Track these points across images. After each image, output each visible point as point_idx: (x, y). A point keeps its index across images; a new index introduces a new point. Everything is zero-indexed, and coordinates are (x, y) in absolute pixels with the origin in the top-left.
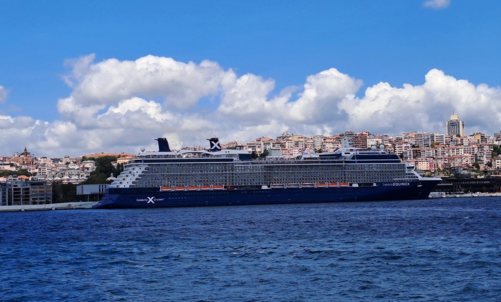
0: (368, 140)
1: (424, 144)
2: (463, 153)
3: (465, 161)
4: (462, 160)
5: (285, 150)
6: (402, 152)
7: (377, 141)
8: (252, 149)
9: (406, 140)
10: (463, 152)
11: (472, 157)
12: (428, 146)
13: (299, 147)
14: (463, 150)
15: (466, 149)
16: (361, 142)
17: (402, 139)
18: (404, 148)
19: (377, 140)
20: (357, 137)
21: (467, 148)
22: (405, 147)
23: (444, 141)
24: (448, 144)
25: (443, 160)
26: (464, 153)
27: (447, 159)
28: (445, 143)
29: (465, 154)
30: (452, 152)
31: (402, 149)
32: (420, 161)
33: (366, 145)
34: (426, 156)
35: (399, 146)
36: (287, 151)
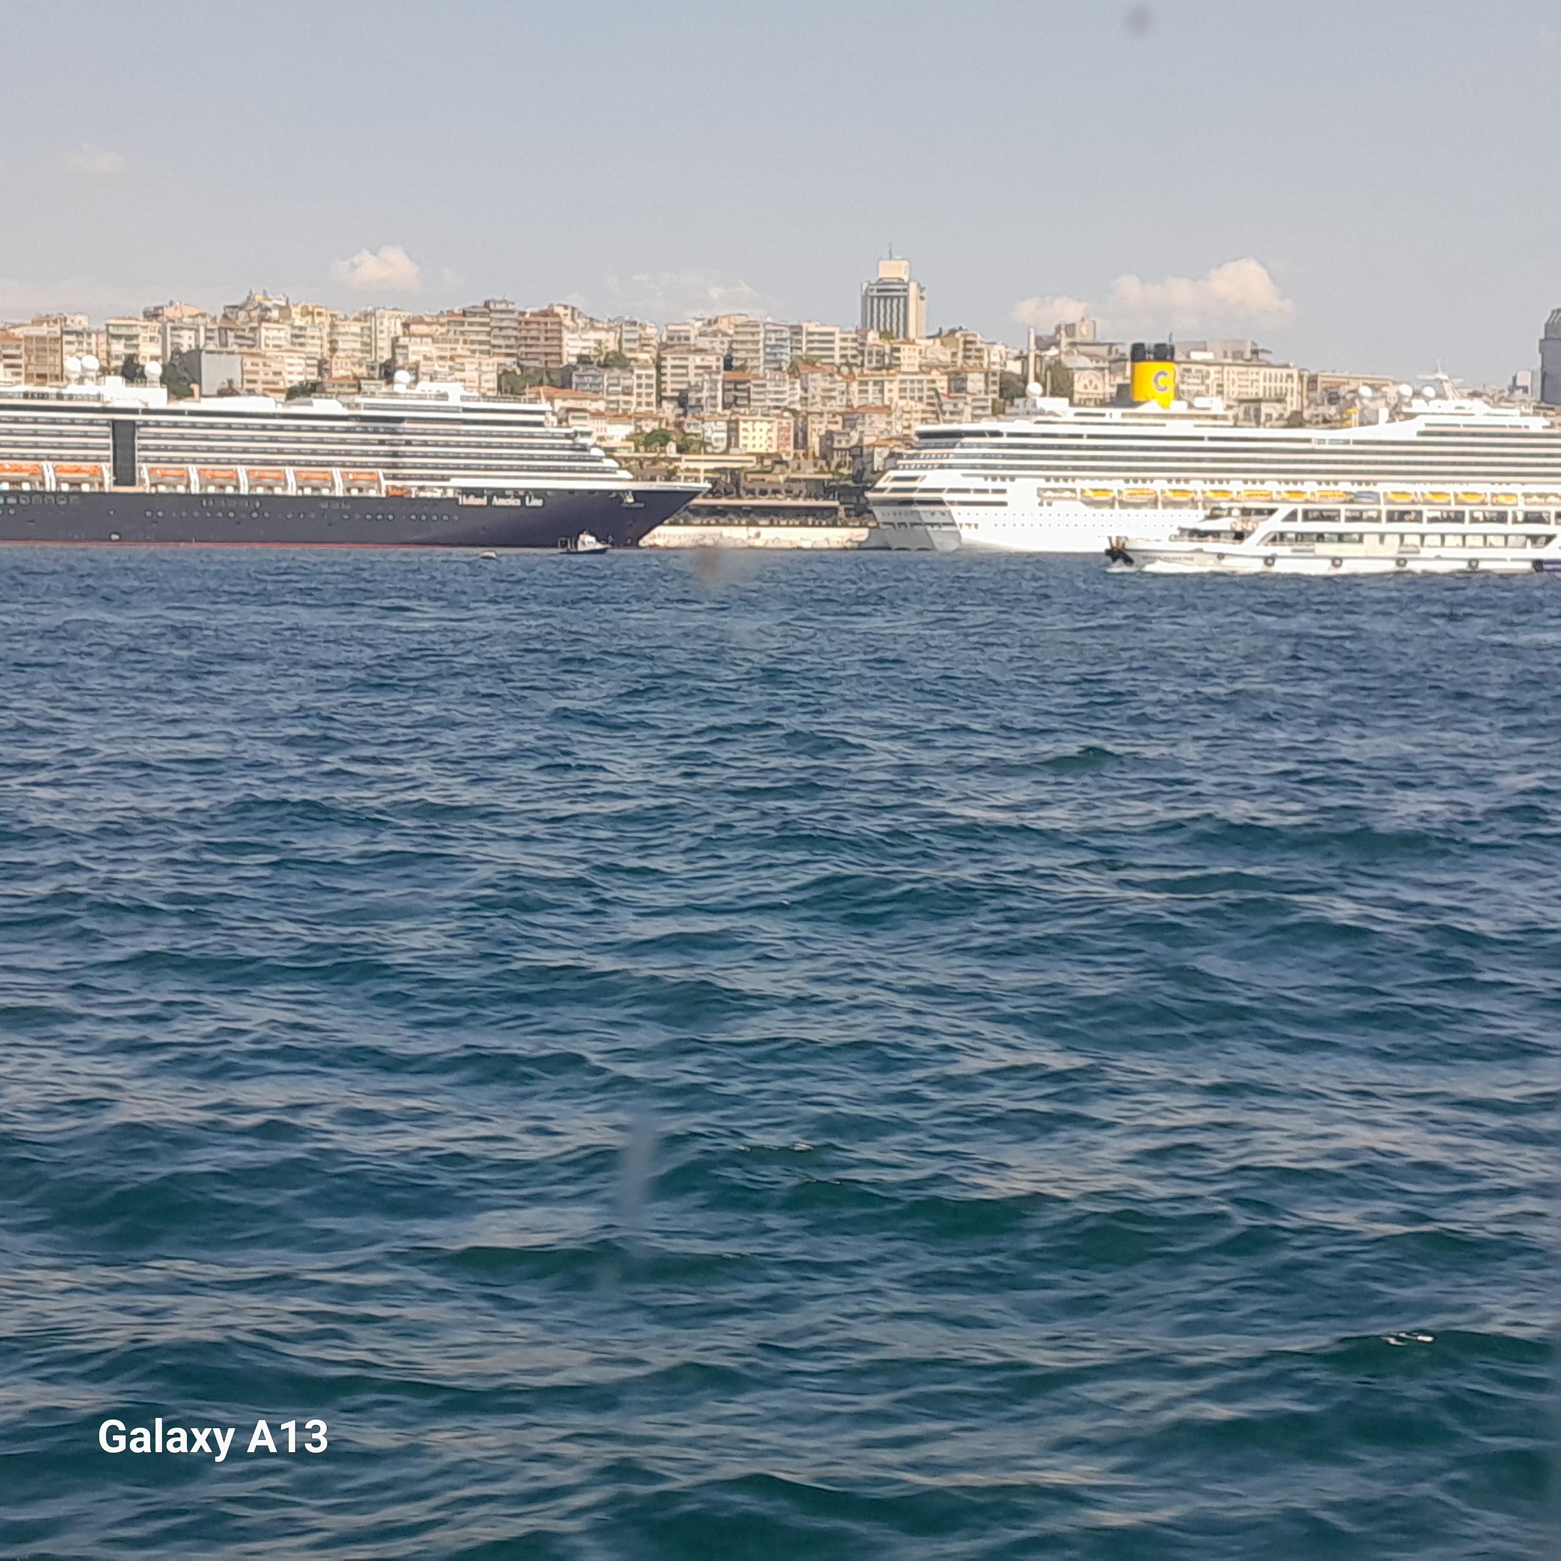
0: (566, 336)
1: (766, 361)
2: (896, 399)
3: (899, 428)
4: (889, 423)
5: (253, 355)
6: (684, 386)
7: (600, 342)
8: (126, 346)
9: (704, 343)
10: (895, 395)
11: (924, 412)
12: (780, 369)
13: (308, 349)
14: (896, 386)
15: (908, 385)
16: (542, 342)
17: (687, 338)
18: (692, 371)
19: (601, 335)
20: (527, 323)
21: (912, 382)
22: (697, 367)
23: (837, 353)
24: (847, 364)
25: (826, 418)
26: (901, 398)
27: (839, 419)
28: (838, 360)
29: (902, 403)
30: (861, 391)
31: (686, 375)
32: (745, 421)
33: (560, 354)
34: (769, 403)
35: (678, 362)
36: (260, 361)
